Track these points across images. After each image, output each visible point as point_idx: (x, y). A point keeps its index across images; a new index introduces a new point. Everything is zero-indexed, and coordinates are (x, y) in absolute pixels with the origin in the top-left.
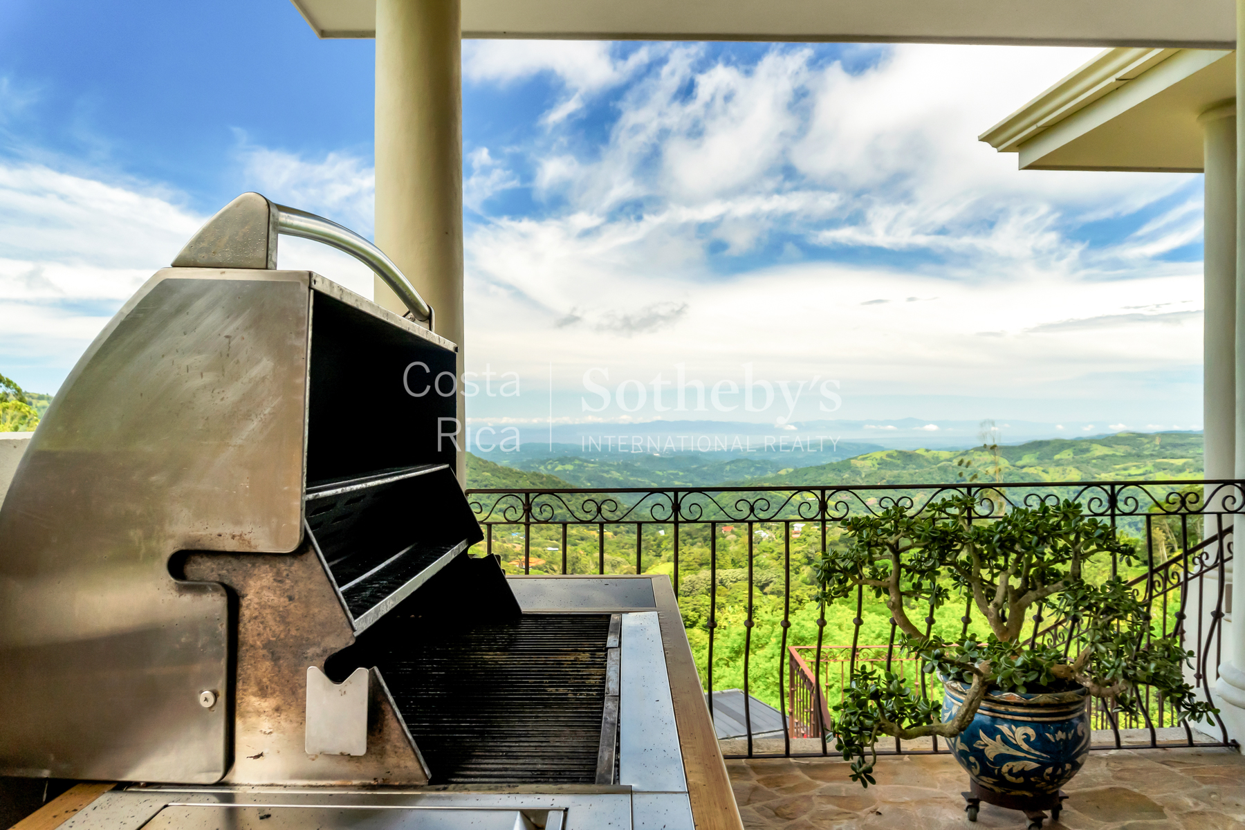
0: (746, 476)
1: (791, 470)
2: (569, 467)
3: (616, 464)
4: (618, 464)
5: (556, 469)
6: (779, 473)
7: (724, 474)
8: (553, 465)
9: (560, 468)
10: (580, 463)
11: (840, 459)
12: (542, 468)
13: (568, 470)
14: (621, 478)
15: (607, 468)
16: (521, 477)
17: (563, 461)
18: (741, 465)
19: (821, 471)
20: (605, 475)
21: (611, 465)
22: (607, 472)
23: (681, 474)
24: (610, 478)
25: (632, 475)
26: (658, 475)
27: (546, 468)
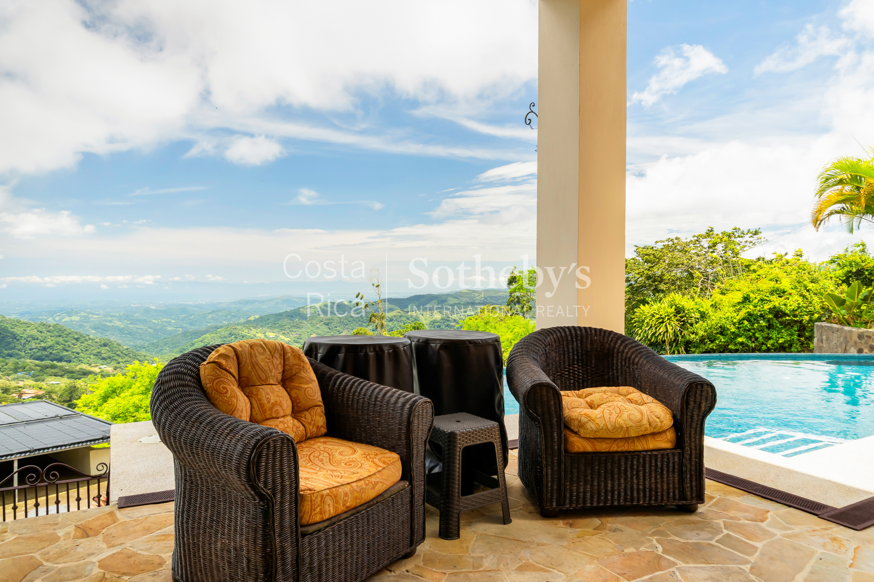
0: (225, 322)
1: (257, 317)
2: (76, 318)
3: (117, 315)
4: (120, 315)
5: (64, 320)
6: (249, 319)
7: (207, 321)
8: (60, 317)
9: (67, 319)
10: (86, 314)
11: (293, 309)
12: (50, 319)
13: (74, 321)
14: (122, 326)
15: (110, 318)
16: (28, 327)
17: (69, 314)
18: (220, 314)
19: (278, 317)
20: (108, 324)
21: (112, 316)
22: (111, 321)
23: (172, 321)
24: (112, 326)
25: (131, 324)
26: (154, 323)
27: (54, 320)
